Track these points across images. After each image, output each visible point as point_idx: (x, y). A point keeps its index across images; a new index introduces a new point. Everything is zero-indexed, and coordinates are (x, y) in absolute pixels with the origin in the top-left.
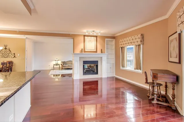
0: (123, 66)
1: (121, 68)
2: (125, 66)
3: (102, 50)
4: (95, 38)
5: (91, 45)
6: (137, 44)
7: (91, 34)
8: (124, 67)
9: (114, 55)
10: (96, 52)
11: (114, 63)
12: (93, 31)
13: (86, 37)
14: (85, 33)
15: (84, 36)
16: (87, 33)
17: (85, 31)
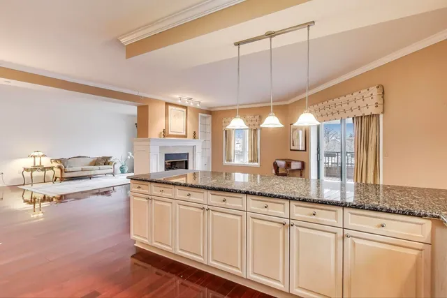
0: (229, 160)
1: (225, 162)
2: (232, 159)
3: (195, 133)
4: (185, 110)
5: (177, 122)
6: (254, 128)
7: (179, 102)
8: (231, 161)
9: (210, 142)
10: (186, 137)
11: (210, 156)
12: (191, 99)
13: (170, 107)
14: (177, 99)
15: (167, 104)
16: (179, 101)
17: (177, 96)
